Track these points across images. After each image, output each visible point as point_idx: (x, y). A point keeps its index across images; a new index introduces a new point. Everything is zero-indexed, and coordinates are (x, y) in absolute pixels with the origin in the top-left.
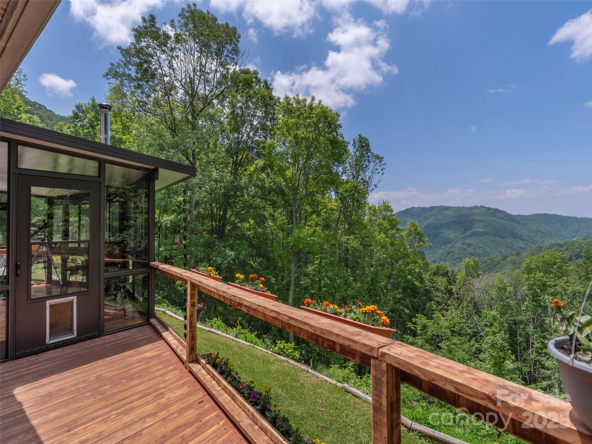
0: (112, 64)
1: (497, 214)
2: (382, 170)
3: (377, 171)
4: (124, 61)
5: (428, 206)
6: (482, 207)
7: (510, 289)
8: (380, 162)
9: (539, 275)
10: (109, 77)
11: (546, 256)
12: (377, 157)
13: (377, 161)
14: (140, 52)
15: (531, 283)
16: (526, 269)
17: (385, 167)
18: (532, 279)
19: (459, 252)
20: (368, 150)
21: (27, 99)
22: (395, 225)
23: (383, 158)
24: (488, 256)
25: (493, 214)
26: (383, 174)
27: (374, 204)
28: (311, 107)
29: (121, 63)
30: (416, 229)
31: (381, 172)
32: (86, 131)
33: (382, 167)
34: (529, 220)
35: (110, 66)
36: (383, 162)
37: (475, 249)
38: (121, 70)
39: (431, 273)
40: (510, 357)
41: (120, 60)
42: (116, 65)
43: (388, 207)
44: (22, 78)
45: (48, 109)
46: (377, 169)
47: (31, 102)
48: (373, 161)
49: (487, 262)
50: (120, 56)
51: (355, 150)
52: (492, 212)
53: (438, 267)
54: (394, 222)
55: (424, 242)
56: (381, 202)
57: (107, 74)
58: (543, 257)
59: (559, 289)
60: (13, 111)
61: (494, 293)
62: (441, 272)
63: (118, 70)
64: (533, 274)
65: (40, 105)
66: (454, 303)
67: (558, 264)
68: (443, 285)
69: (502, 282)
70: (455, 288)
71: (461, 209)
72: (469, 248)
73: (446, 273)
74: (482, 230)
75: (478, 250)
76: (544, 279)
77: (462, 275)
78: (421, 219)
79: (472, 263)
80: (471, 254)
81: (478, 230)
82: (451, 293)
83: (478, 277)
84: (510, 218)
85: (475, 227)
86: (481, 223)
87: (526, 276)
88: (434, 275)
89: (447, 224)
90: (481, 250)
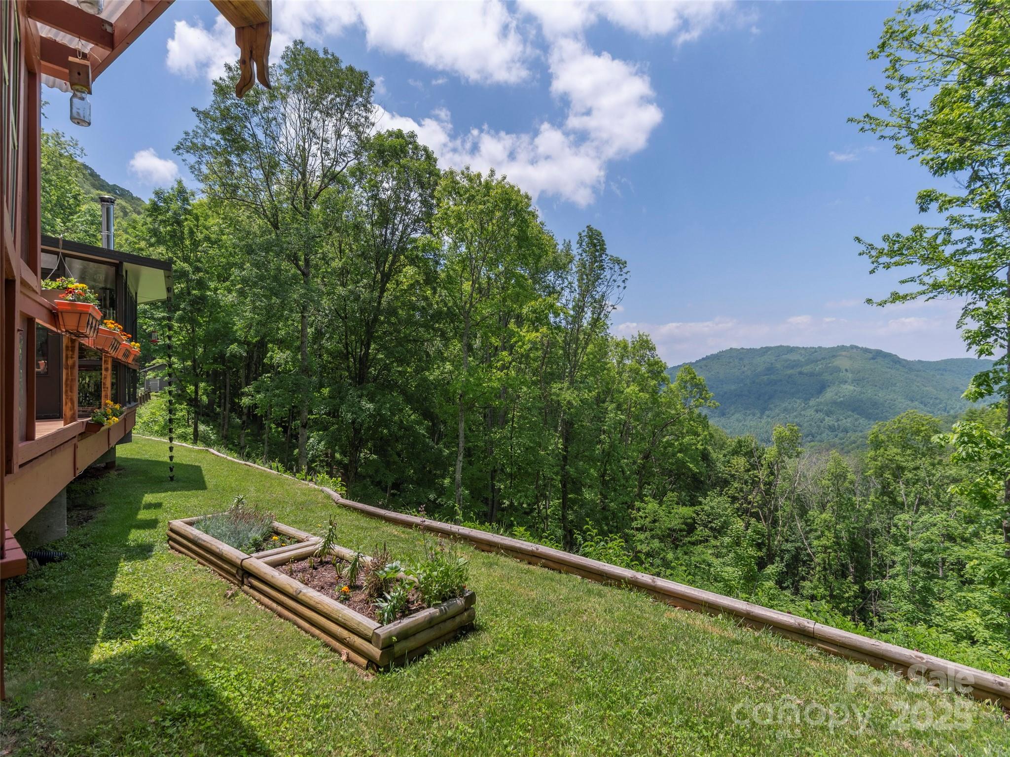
0: (187, 133)
1: (880, 359)
2: (624, 281)
3: (616, 284)
4: (203, 127)
5: (758, 346)
6: (853, 347)
8: (621, 268)
9: (893, 450)
10: (181, 151)
11: (905, 420)
12: (618, 261)
13: (617, 267)
14: (226, 114)
15: (880, 464)
16: (872, 442)
17: (627, 276)
18: (880, 459)
19: (811, 425)
20: (603, 250)
21: (104, 181)
22: (659, 373)
23: (626, 263)
24: (861, 432)
25: (874, 359)
26: (625, 288)
27: (626, 338)
28: (488, 186)
29: (199, 131)
30: (693, 378)
31: (622, 285)
32: (168, 228)
33: (624, 276)
34: (939, 370)
35: (184, 136)
36: (625, 270)
37: (838, 420)
38: (199, 141)
39: (729, 452)
40: (849, 587)
41: (197, 127)
42: (191, 134)
43: (647, 342)
44: (78, 152)
45: (134, 195)
46: (615, 281)
47: (108, 185)
48: (611, 268)
49: (858, 443)
50: (196, 121)
51: (580, 251)
52: (871, 356)
53: (739, 442)
54: (656, 367)
55: (705, 399)
56: (636, 335)
57: (178, 148)
58: (900, 422)
59: (922, 474)
60: (68, 201)
61: (825, 482)
62: (744, 450)
63: (195, 140)
64: (882, 450)
65: (123, 190)
66: (758, 498)
67: (922, 434)
68: (742, 469)
69: (839, 464)
70: (762, 474)
71: (816, 352)
72: (827, 419)
73: (751, 451)
74: (852, 388)
75: (844, 421)
76: (898, 458)
77: (771, 452)
78: (746, 369)
79: (788, 433)
80: (832, 429)
81: (844, 387)
82: (755, 483)
83: (797, 456)
84: (904, 366)
85: (840, 383)
86: (850, 375)
87: (872, 453)
88: (733, 455)
89: (789, 377)
90: (849, 420)
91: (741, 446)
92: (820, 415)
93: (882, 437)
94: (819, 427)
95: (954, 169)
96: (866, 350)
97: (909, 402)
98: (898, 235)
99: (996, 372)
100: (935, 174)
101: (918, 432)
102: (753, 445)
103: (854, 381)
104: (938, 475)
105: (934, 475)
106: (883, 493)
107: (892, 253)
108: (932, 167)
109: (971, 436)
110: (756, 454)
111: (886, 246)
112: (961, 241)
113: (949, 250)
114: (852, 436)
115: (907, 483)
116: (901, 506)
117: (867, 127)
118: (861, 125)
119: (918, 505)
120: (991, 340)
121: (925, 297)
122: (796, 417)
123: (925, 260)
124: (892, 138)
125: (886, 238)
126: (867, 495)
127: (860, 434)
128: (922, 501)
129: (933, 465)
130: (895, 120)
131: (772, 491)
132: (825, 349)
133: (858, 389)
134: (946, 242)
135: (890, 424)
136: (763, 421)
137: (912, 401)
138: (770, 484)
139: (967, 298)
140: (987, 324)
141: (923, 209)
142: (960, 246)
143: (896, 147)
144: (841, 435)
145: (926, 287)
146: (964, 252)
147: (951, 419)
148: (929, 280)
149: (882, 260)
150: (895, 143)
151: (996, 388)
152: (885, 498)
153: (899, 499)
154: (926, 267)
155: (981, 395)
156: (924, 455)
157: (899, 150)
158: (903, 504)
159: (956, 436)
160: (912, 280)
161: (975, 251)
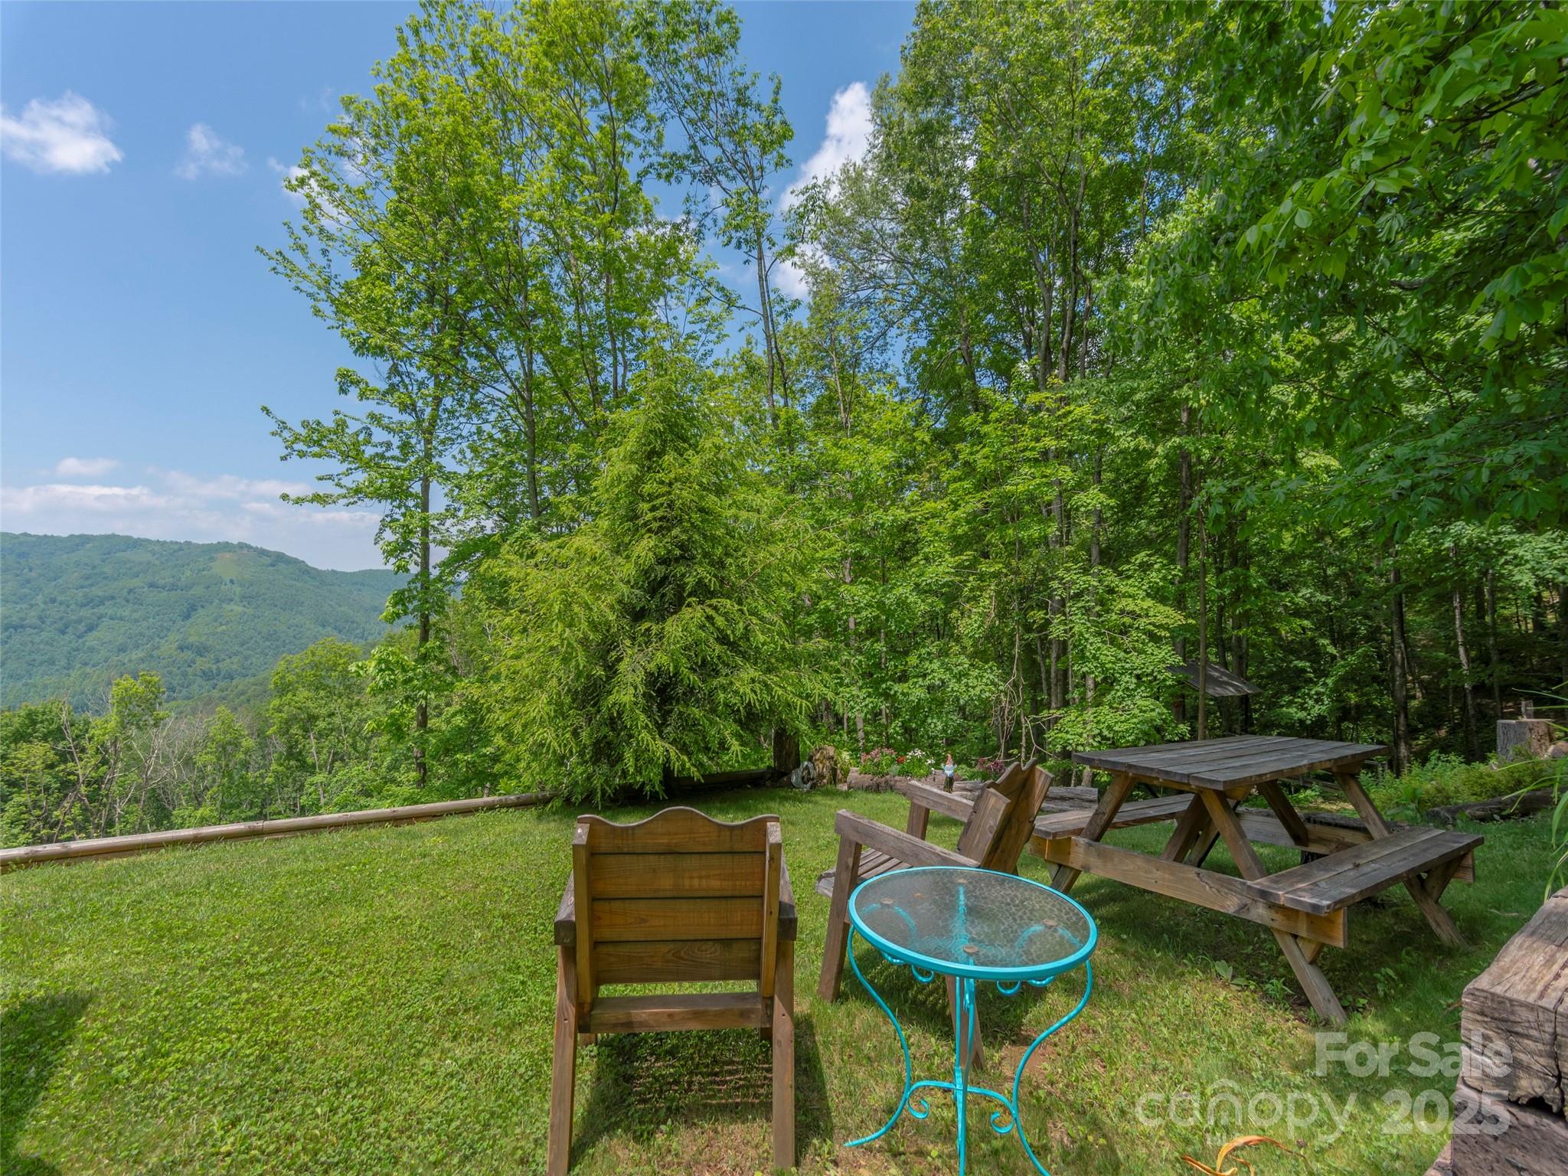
1: (281, 566)
6: (241, 545)
7: (248, 743)
9: (303, 694)
11: (320, 652)
15: (285, 716)
16: (276, 687)
18: (286, 709)
25: (273, 565)
37: (217, 661)
49: (250, 692)
52: (269, 561)
53: (30, 714)
58: (313, 654)
59: (337, 720)
61: (205, 758)
62: (42, 728)
64: (289, 695)
66: (76, 811)
67: (340, 668)
68: (39, 766)
69: (229, 727)
70: (83, 768)
71: (181, 549)
72: (199, 660)
73: (59, 729)
74: (240, 609)
75: (228, 661)
76: (309, 704)
77: (104, 725)
78: (33, 574)
79: (141, 689)
80: (207, 675)
81: (228, 607)
82: (67, 785)
83: (156, 725)
84: (313, 578)
85: (222, 601)
86: (237, 589)
87: (276, 702)
88: (16, 741)
89: (130, 591)
90: (235, 661)
91: (34, 723)
92: (188, 655)
93: (290, 677)
94: (185, 675)
95: (374, 354)
96: (263, 552)
98: (318, 423)
99: (410, 590)
100: (355, 352)
101: (334, 668)
102: (64, 717)
103: (243, 597)
104: (355, 719)
105: (350, 720)
106: (290, 755)
107: (310, 442)
108: (352, 343)
109: (387, 662)
110: (70, 733)
111: (304, 432)
112: (381, 444)
113: (369, 451)
114: (240, 683)
115: (320, 736)
116: (311, 769)
117: (280, 268)
118: (273, 263)
119: (333, 761)
120: (406, 555)
121: (345, 501)
123: (345, 456)
124: (310, 295)
125: (305, 424)
126: (266, 767)
127: (252, 680)
128: (338, 757)
129: (350, 707)
130: (313, 275)
131: (103, 792)
132: (198, 546)
133: (250, 611)
134: (367, 442)
135: (298, 660)
136: (74, 674)
137: (324, 626)
138: (99, 781)
139: (386, 506)
140: (404, 539)
141: (343, 391)
142: (380, 450)
143: (314, 307)
144: (222, 684)
145: (344, 491)
146: (382, 456)
147: (369, 644)
148: (347, 482)
149: (297, 447)
150: (313, 303)
151: (411, 607)
152: (292, 763)
153: (309, 760)
154: (346, 465)
155: (398, 616)
156: (340, 696)
157: (317, 312)
158: (314, 766)
159: (374, 664)
160: (330, 478)
161: (393, 458)
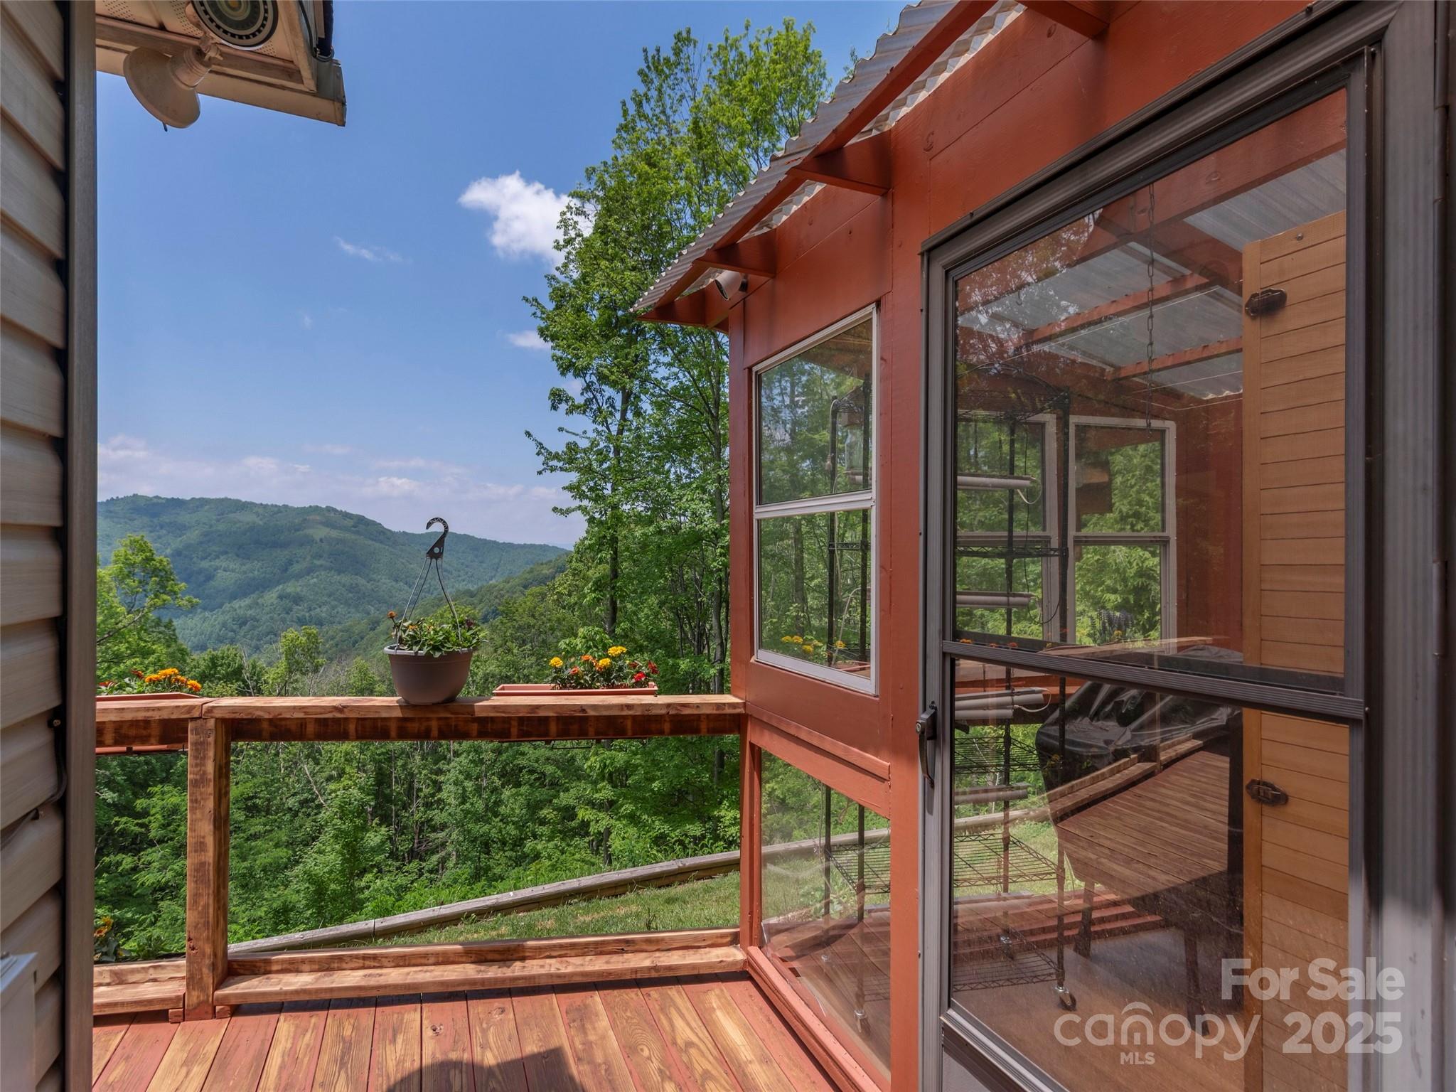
1: (361, 527)
6: (328, 509)
19: (272, 618)
24: (340, 623)
52: (351, 522)
55: (172, 593)
62: (222, 671)
74: (328, 565)
75: (318, 610)
79: (304, 640)
81: (318, 563)
83: (315, 671)
84: (389, 539)
85: (313, 557)
86: (326, 547)
89: (240, 547)
90: (324, 609)
96: (346, 515)
97: (394, 583)
103: (331, 554)
110: (246, 676)
122: (250, 607)
133: (336, 566)
147: (436, 601)
